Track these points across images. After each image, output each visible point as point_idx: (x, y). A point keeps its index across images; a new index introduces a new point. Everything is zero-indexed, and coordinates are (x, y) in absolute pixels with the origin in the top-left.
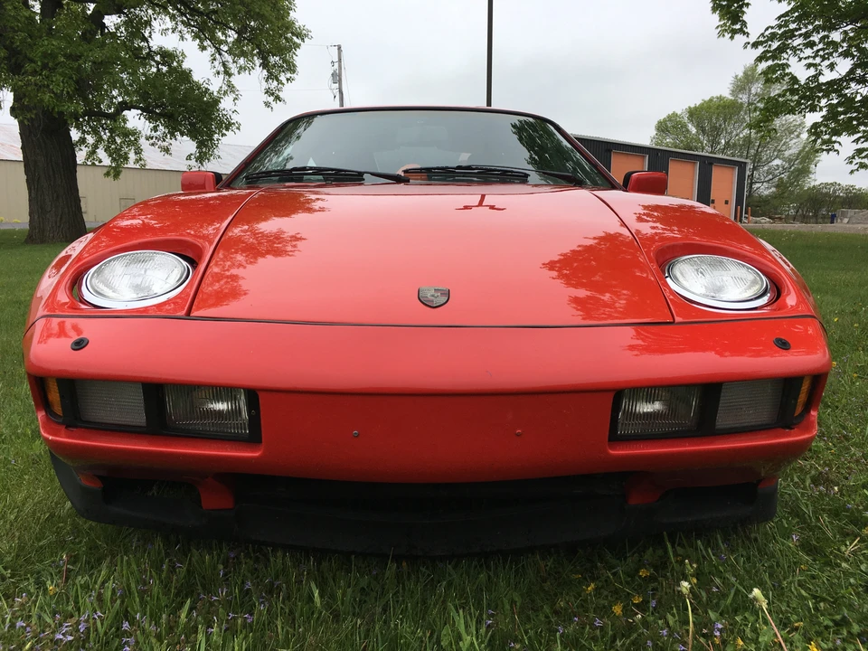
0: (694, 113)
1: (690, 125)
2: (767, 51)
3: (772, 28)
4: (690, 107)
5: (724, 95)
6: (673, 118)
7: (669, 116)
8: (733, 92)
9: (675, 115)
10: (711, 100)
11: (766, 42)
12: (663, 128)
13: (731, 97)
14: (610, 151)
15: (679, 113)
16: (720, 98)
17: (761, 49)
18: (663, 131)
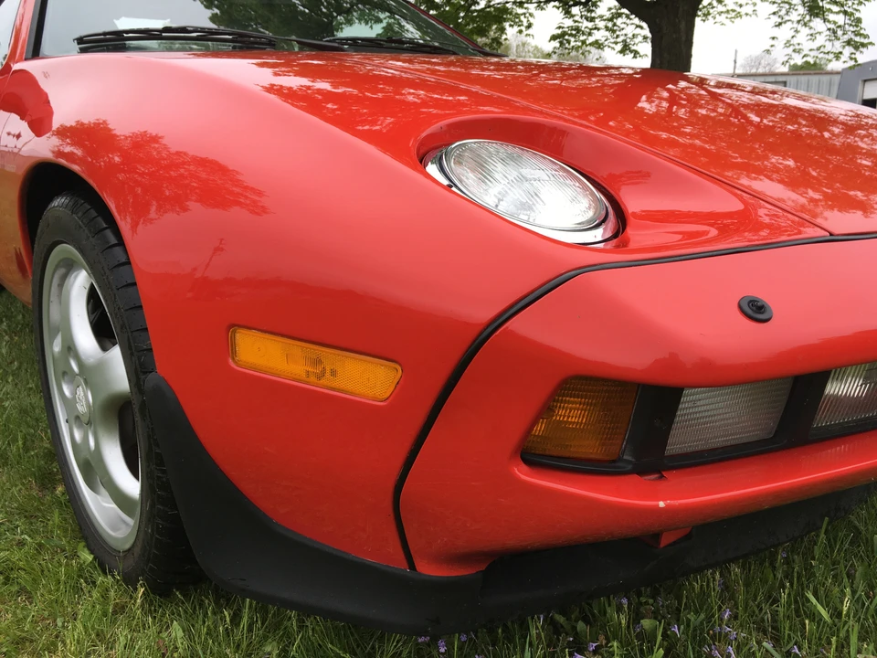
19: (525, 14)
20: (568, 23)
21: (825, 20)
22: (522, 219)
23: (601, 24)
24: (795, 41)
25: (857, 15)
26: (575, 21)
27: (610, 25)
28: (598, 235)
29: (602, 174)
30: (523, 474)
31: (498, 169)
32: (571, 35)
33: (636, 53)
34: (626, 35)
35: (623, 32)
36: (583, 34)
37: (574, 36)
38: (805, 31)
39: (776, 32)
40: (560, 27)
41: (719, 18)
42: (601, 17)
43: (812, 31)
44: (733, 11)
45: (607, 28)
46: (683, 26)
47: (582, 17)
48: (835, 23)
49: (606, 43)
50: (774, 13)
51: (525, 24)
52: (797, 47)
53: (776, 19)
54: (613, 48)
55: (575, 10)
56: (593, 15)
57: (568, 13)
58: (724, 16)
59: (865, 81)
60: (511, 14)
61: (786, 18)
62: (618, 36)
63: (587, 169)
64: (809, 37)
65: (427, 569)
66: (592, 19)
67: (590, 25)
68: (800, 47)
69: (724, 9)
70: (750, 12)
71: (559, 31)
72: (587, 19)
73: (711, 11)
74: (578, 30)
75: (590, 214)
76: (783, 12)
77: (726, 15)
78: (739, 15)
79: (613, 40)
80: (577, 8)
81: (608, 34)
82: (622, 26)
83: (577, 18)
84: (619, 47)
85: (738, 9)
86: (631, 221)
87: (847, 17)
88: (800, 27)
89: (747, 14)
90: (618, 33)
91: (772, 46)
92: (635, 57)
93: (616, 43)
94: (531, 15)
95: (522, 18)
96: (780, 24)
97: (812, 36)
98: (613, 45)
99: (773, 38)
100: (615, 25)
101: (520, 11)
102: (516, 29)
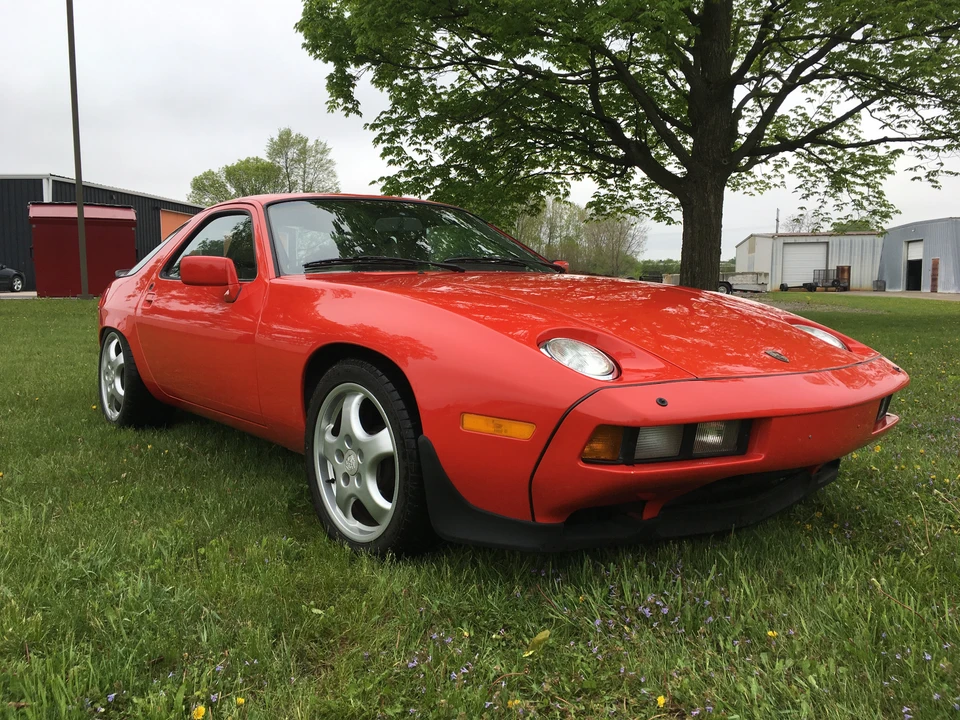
0: (231, 173)
1: (228, 185)
2: (384, 134)
3: (385, 112)
4: (227, 167)
5: (260, 157)
6: (209, 175)
7: (205, 174)
8: (270, 155)
9: (211, 173)
10: (248, 161)
11: (381, 125)
12: (199, 185)
13: (268, 160)
14: (157, 209)
15: (216, 171)
16: (257, 160)
17: (378, 132)
18: (199, 189)
19: (562, 183)
20: (604, 192)
21: (850, 191)
22: (579, 370)
23: (636, 193)
24: (823, 211)
25: (880, 188)
26: (611, 190)
27: (644, 194)
28: (610, 377)
29: (613, 352)
30: (581, 465)
31: (568, 350)
32: (607, 202)
33: (670, 221)
34: (659, 203)
35: (658, 201)
36: (618, 202)
37: (610, 203)
38: (831, 201)
39: (804, 203)
40: (594, 196)
41: (748, 189)
42: (635, 186)
43: (839, 202)
44: (762, 182)
45: (641, 197)
46: (712, 199)
47: (616, 187)
48: (861, 194)
49: (641, 210)
50: (800, 187)
51: (562, 191)
52: (825, 216)
53: (803, 191)
54: (648, 215)
55: (610, 181)
56: (627, 185)
57: (603, 184)
58: (753, 187)
59: (909, 242)
60: (548, 182)
61: (814, 190)
62: (651, 205)
63: (605, 350)
64: (836, 208)
65: (541, 520)
66: (628, 189)
67: (625, 194)
68: (829, 216)
69: (753, 180)
70: (779, 184)
71: (595, 199)
72: (622, 189)
73: (741, 181)
74: (613, 197)
75: (607, 369)
76: (810, 184)
77: (756, 186)
78: (767, 186)
79: (646, 208)
80: (612, 180)
81: (641, 202)
82: (655, 195)
83: (612, 187)
84: (653, 214)
85: (767, 181)
86: (624, 372)
87: (871, 190)
88: (826, 198)
89: (775, 185)
90: (651, 201)
91: (801, 215)
92: (669, 223)
93: (651, 210)
94: (568, 184)
95: (559, 187)
96: (808, 196)
97: (839, 207)
98: (648, 213)
99: (802, 208)
100: (649, 193)
101: (557, 181)
102: (553, 196)
